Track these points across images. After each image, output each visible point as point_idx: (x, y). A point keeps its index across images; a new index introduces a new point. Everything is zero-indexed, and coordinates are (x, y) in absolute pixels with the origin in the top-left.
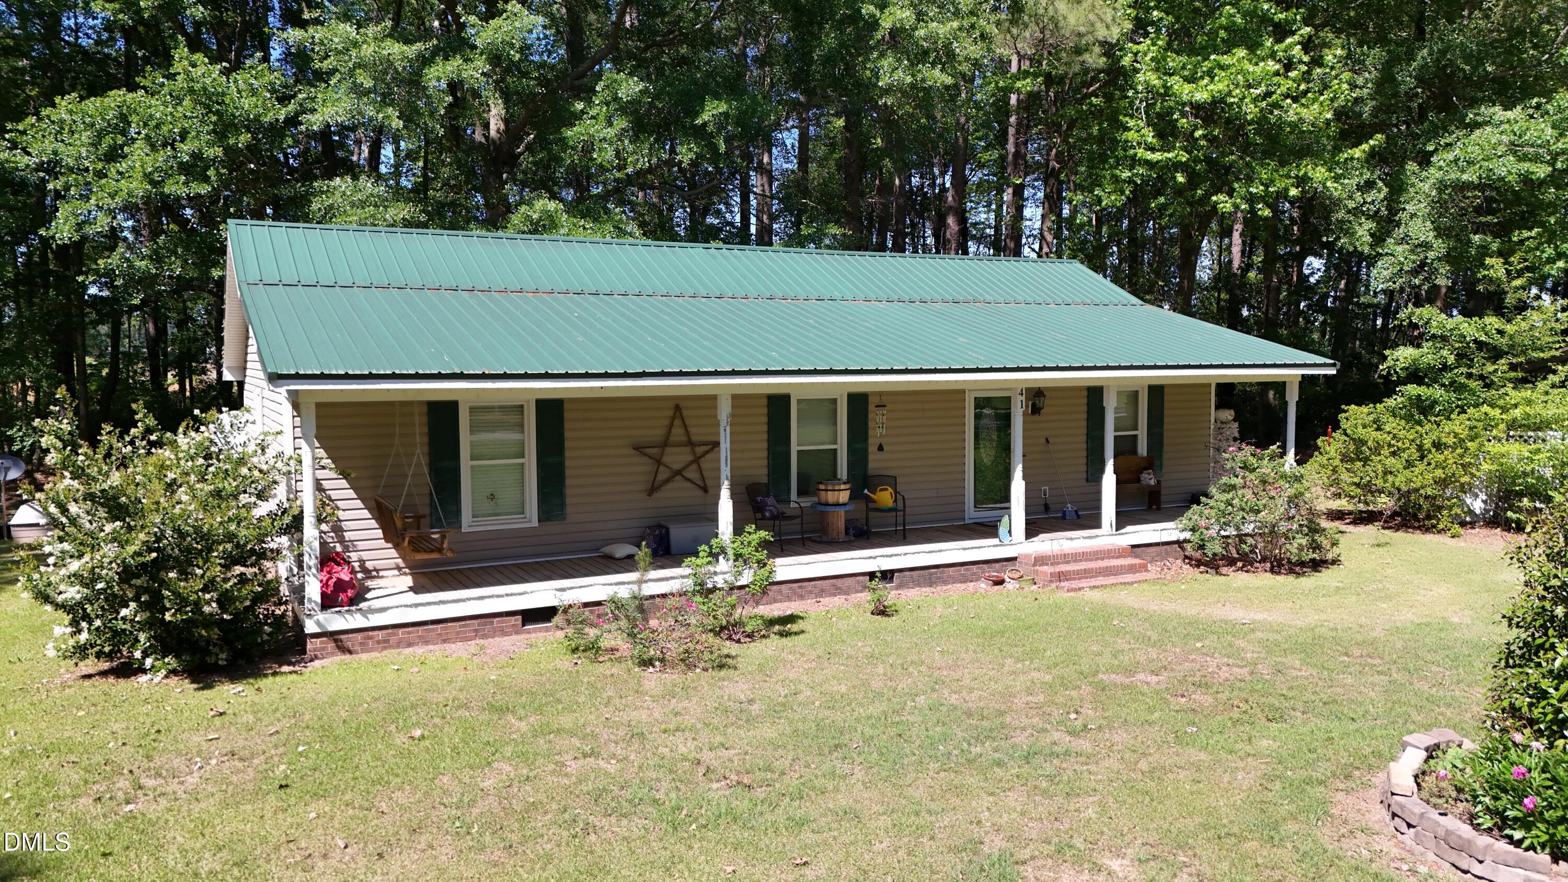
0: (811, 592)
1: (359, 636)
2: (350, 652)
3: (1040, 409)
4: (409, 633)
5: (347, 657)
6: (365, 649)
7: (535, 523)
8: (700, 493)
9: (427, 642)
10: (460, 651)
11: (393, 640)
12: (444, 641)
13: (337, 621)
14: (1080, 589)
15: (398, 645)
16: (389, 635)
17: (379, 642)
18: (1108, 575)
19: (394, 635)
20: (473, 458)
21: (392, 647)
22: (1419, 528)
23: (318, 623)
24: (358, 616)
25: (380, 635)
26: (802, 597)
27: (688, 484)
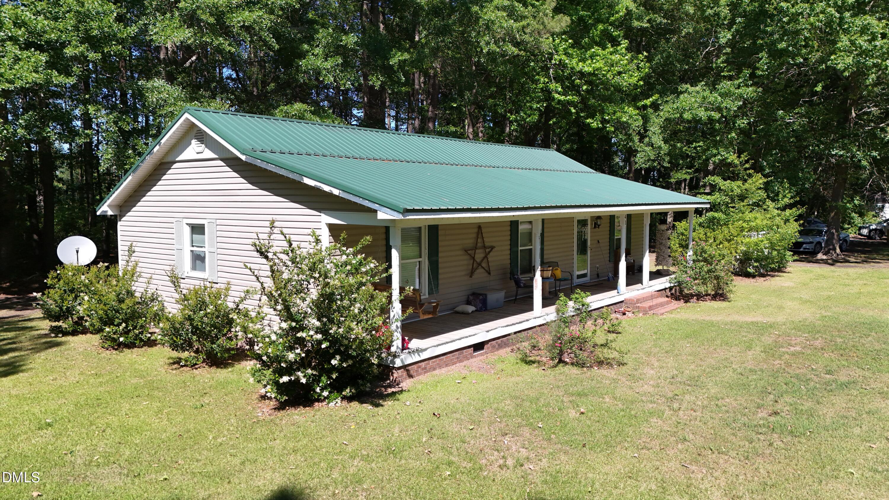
1: (416, 367)
2: (412, 377)
3: (599, 226)
4: (434, 362)
6: (418, 374)
7: (427, 295)
10: (461, 370)
11: (428, 367)
13: (407, 359)
16: (427, 364)
17: (423, 369)
19: (429, 364)
21: (428, 371)
23: (400, 360)
25: (423, 365)
27: (483, 270)
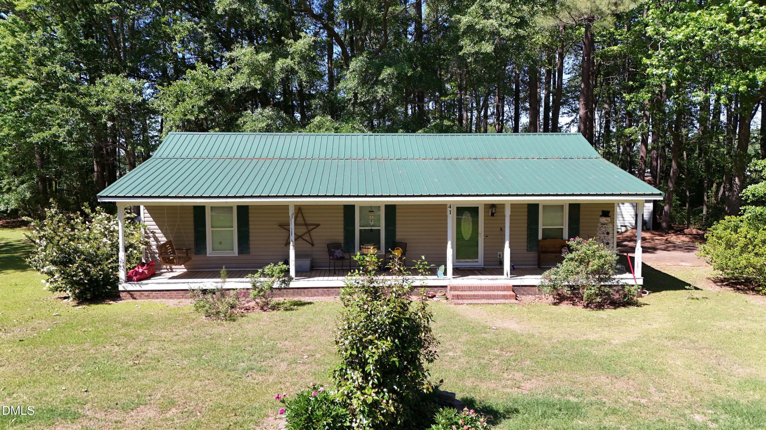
0: (333, 293)
1: (138, 293)
2: (136, 299)
5: (134, 301)
6: (140, 297)
7: (237, 254)
8: (310, 246)
9: (164, 298)
10: (172, 303)
11: (151, 296)
12: (170, 298)
13: (130, 287)
14: (462, 304)
15: (153, 298)
17: (146, 296)
18: (489, 299)
20: (212, 227)
21: (150, 298)
22: (753, 290)
23: (124, 287)
24: (138, 286)
25: (146, 293)
26: (329, 295)
27: (305, 242)
